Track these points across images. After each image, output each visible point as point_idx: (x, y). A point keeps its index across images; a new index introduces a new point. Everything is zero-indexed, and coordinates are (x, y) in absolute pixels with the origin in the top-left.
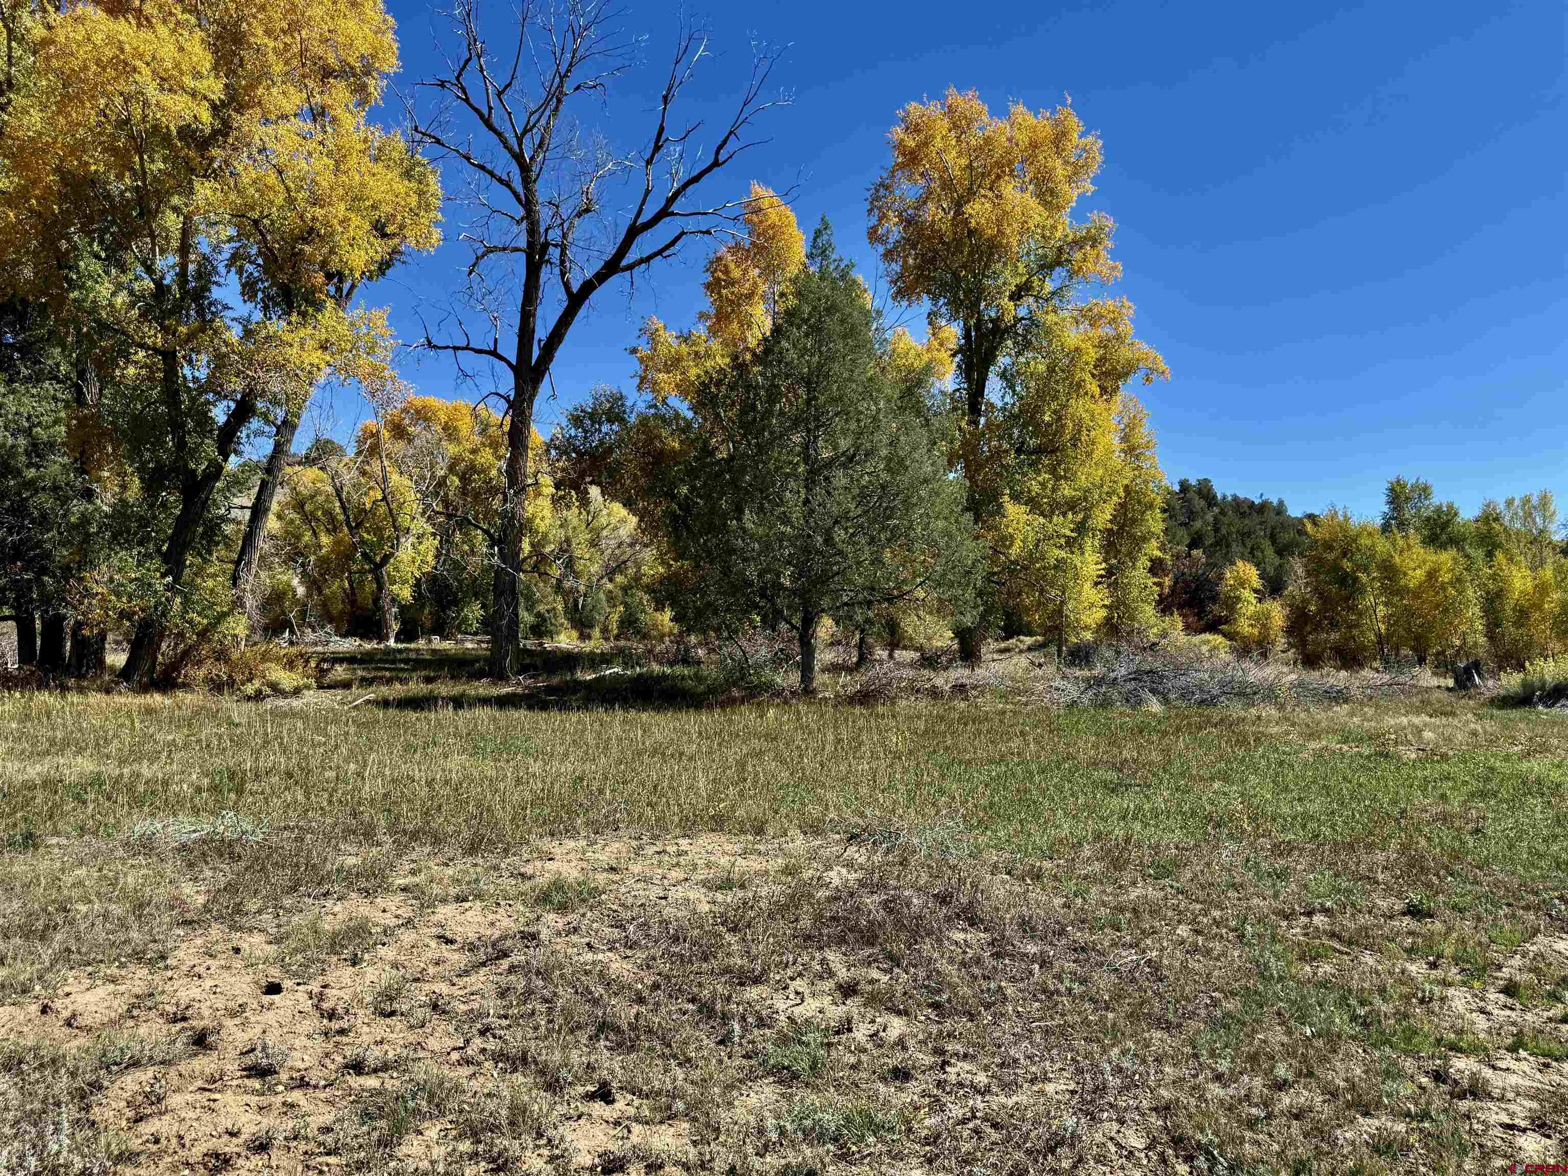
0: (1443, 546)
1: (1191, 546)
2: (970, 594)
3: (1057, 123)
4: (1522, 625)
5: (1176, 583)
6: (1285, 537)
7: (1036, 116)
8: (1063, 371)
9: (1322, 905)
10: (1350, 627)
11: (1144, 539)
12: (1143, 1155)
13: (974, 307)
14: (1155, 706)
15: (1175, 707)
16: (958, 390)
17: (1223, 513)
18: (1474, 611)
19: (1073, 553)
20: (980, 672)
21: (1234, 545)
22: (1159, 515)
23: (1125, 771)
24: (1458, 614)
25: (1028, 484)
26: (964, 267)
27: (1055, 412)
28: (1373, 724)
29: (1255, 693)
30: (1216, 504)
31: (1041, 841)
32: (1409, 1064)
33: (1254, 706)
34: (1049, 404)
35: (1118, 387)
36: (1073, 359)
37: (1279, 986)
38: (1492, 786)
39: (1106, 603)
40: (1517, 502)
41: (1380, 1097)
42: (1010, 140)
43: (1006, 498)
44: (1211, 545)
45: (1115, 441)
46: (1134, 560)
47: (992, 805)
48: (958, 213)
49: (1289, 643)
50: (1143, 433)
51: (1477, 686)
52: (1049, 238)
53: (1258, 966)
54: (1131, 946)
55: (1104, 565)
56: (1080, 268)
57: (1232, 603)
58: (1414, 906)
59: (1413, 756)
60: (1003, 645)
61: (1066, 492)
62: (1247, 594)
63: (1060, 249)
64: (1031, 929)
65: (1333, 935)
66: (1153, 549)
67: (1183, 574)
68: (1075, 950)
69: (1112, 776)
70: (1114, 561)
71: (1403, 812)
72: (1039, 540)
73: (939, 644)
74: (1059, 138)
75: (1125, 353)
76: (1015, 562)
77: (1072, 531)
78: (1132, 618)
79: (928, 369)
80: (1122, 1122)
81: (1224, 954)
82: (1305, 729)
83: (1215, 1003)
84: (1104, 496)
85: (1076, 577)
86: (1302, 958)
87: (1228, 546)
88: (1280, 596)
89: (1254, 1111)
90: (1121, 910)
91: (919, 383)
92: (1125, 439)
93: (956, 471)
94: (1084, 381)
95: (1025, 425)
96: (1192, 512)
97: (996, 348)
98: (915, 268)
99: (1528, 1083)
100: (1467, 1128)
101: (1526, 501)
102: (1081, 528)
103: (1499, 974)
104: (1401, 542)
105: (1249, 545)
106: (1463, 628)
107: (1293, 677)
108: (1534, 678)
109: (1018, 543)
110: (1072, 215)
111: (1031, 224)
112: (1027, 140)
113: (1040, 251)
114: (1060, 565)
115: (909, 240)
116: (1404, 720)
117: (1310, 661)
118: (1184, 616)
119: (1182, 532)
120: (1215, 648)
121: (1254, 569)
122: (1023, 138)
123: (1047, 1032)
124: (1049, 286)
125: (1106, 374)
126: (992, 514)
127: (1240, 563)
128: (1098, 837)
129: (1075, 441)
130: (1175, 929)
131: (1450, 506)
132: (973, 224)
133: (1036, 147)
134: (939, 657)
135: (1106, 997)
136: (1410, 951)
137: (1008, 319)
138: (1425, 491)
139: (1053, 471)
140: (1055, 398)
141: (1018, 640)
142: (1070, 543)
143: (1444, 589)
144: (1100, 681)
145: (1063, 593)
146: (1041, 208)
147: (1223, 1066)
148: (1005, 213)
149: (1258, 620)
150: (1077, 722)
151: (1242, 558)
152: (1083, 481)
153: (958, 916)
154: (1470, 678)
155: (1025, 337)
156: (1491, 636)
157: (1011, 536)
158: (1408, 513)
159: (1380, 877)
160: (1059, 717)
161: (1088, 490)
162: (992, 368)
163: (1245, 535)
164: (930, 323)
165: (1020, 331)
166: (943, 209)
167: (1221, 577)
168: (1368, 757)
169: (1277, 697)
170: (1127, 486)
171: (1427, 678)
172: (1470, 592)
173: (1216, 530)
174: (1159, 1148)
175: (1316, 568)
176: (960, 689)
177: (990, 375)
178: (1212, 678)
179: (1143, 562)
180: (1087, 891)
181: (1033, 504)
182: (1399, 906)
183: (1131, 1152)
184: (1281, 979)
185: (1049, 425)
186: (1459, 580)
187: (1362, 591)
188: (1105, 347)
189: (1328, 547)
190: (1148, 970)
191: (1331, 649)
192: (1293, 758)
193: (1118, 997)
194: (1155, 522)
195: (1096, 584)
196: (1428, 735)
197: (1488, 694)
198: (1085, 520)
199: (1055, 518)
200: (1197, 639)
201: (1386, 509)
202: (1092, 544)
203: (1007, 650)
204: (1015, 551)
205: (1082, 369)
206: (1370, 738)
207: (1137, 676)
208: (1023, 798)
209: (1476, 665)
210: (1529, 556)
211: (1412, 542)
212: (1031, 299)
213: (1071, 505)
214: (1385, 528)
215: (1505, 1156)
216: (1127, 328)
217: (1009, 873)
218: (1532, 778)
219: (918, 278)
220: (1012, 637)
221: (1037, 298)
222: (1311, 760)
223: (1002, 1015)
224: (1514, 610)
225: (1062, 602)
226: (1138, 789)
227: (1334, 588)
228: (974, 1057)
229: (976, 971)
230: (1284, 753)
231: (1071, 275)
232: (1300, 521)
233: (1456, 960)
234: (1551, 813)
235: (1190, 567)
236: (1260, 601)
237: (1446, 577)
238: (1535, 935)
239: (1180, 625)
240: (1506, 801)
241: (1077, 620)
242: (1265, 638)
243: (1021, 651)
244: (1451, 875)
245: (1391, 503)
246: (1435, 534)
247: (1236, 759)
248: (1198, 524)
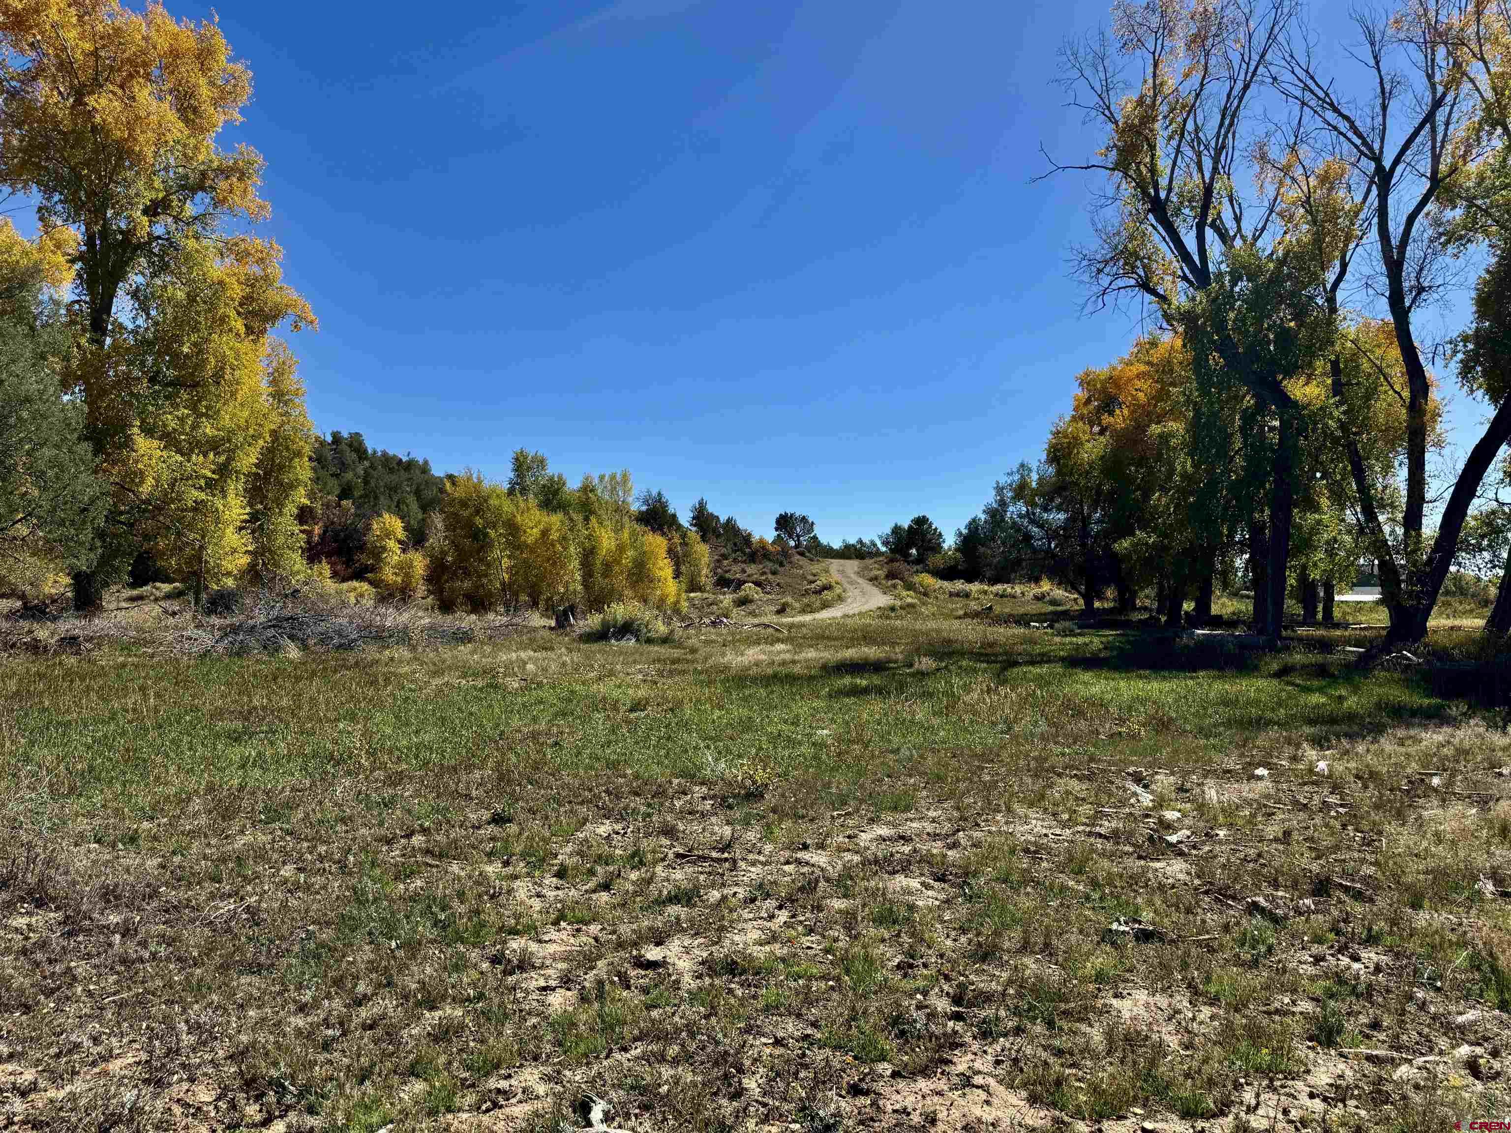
0: (554, 510)
1: (341, 497)
2: (87, 535)
3: (201, 39)
4: (606, 577)
5: (325, 532)
6: (429, 494)
7: (177, 23)
8: (205, 302)
9: (421, 826)
10: (479, 577)
11: (292, 486)
12: (211, 1108)
13: (98, 212)
14: (293, 652)
15: (313, 653)
16: (77, 302)
17: (372, 467)
18: (575, 564)
19: (214, 495)
20: (99, 623)
21: (382, 498)
22: (307, 464)
23: (252, 719)
24: (563, 566)
25: (164, 418)
26: (87, 164)
27: (195, 344)
28: (489, 660)
29: (390, 636)
30: (366, 458)
31: (144, 801)
32: (474, 955)
33: (388, 647)
34: (188, 335)
35: (265, 328)
36: (216, 292)
37: (373, 908)
38: (571, 707)
39: (250, 548)
40: (606, 478)
41: (446, 989)
42: (146, 39)
43: (136, 430)
44: (361, 497)
45: (264, 386)
46: (281, 505)
47: (91, 768)
48: (79, 101)
49: (429, 591)
50: (292, 381)
51: (571, 626)
52: (192, 158)
53: (355, 893)
54: (230, 896)
55: (248, 510)
56: (225, 198)
57: (378, 553)
58: (498, 815)
59: (516, 685)
60: (135, 592)
61: (207, 431)
62: (391, 544)
63: (203, 174)
64: (116, 897)
65: (428, 852)
66: (301, 497)
67: (333, 523)
68: (167, 911)
69: (238, 725)
70: (260, 506)
71: (502, 733)
72: (176, 480)
73: (53, 591)
74: (204, 56)
75: (273, 296)
76: (147, 502)
77: (214, 473)
78: (277, 565)
79: (35, 272)
80: (192, 1080)
81: (324, 887)
82: (432, 668)
83: (310, 935)
84: (249, 439)
85: (217, 521)
86: (396, 878)
87: (376, 498)
88: (423, 547)
89: (330, 1032)
90: (224, 860)
91: (22, 285)
92: (274, 382)
93: (73, 393)
94: (228, 317)
95: (159, 354)
96: (343, 464)
97: (127, 264)
98: (20, 150)
99: (563, 949)
100: (512, 998)
101: (613, 477)
102: (224, 471)
103: (555, 862)
104: (522, 505)
105: (396, 499)
106: (566, 578)
107: (427, 620)
108: (609, 618)
109: (150, 481)
110: (219, 139)
111: (169, 137)
112: (166, 46)
113: (180, 170)
114: (198, 507)
115: (11, 116)
116: (514, 655)
117: (446, 606)
118: (332, 564)
119: (333, 483)
120: (362, 595)
121: (399, 521)
122: (163, 44)
123: (121, 1005)
124: (190, 209)
125: (253, 314)
126: (121, 446)
127: (386, 516)
128: (210, 789)
129: (218, 377)
130: (278, 870)
131: (560, 477)
132: (98, 119)
133: (177, 56)
134: (47, 606)
135: (195, 954)
136: (490, 855)
137: (142, 233)
138: (541, 463)
139: (194, 407)
140: (195, 329)
141: (154, 587)
142: (210, 485)
143: (553, 545)
144: (235, 629)
145: (203, 537)
146: (181, 124)
147: (307, 996)
148: (138, 118)
149: (402, 569)
150: (209, 672)
151: (389, 510)
152: (226, 420)
153: (22, 900)
154: (567, 619)
155: (162, 258)
156: (586, 584)
157: (142, 472)
158: (529, 480)
159: (474, 793)
160: (189, 667)
161: (232, 432)
162: (121, 284)
163: (393, 489)
164: (41, 219)
165: (156, 250)
166: (60, 93)
167: (368, 528)
168: (481, 689)
169: (410, 639)
170: (274, 431)
171: (537, 620)
172: (572, 549)
173: (366, 482)
174: (230, 1095)
175: (454, 523)
176: (71, 642)
177: (120, 292)
178: (351, 623)
179: (290, 509)
180: (188, 847)
181: (169, 440)
182: (486, 815)
183: (199, 1109)
184: (375, 900)
185: (187, 356)
186: (564, 538)
187: (491, 545)
188: (253, 286)
189: (464, 504)
190: (244, 916)
191: (464, 595)
192: (418, 693)
193: (209, 950)
194: (303, 470)
195: (241, 529)
196: (530, 667)
197: (578, 632)
198: (229, 460)
199: (194, 457)
200: (345, 586)
201: (512, 475)
202: (235, 488)
203: (140, 598)
204: (146, 488)
205: (226, 304)
206: (485, 672)
207: (277, 623)
208: (132, 758)
209: (572, 608)
210: (614, 521)
211: (530, 506)
212: (170, 220)
213: (214, 445)
214: (511, 492)
215: (538, 1015)
216: (276, 270)
217: (98, 841)
218: (600, 697)
219: (23, 163)
220: (145, 583)
221: (177, 219)
222: (433, 695)
223: (68, 998)
224: (602, 564)
225: (201, 547)
226: (262, 735)
227: (467, 542)
228: (23, 1054)
229: (39, 956)
230: (411, 690)
231: (217, 203)
232: (441, 479)
233: (524, 856)
234: (608, 724)
235: (339, 518)
236: (404, 551)
237: (554, 536)
238: (584, 824)
239: (327, 573)
240: (580, 717)
241: (218, 566)
242: (407, 585)
243: (156, 600)
244: (531, 784)
245: (516, 470)
246: (548, 499)
247: (364, 699)
248: (349, 475)
